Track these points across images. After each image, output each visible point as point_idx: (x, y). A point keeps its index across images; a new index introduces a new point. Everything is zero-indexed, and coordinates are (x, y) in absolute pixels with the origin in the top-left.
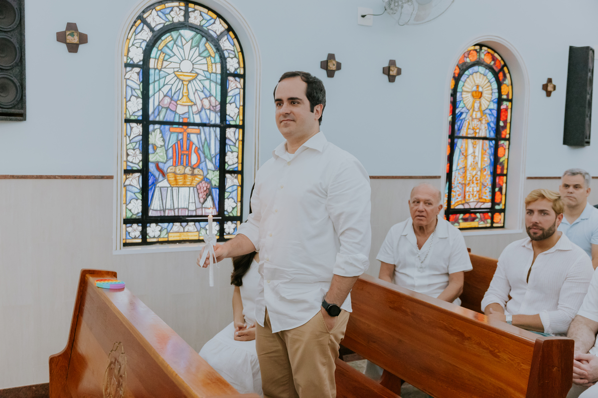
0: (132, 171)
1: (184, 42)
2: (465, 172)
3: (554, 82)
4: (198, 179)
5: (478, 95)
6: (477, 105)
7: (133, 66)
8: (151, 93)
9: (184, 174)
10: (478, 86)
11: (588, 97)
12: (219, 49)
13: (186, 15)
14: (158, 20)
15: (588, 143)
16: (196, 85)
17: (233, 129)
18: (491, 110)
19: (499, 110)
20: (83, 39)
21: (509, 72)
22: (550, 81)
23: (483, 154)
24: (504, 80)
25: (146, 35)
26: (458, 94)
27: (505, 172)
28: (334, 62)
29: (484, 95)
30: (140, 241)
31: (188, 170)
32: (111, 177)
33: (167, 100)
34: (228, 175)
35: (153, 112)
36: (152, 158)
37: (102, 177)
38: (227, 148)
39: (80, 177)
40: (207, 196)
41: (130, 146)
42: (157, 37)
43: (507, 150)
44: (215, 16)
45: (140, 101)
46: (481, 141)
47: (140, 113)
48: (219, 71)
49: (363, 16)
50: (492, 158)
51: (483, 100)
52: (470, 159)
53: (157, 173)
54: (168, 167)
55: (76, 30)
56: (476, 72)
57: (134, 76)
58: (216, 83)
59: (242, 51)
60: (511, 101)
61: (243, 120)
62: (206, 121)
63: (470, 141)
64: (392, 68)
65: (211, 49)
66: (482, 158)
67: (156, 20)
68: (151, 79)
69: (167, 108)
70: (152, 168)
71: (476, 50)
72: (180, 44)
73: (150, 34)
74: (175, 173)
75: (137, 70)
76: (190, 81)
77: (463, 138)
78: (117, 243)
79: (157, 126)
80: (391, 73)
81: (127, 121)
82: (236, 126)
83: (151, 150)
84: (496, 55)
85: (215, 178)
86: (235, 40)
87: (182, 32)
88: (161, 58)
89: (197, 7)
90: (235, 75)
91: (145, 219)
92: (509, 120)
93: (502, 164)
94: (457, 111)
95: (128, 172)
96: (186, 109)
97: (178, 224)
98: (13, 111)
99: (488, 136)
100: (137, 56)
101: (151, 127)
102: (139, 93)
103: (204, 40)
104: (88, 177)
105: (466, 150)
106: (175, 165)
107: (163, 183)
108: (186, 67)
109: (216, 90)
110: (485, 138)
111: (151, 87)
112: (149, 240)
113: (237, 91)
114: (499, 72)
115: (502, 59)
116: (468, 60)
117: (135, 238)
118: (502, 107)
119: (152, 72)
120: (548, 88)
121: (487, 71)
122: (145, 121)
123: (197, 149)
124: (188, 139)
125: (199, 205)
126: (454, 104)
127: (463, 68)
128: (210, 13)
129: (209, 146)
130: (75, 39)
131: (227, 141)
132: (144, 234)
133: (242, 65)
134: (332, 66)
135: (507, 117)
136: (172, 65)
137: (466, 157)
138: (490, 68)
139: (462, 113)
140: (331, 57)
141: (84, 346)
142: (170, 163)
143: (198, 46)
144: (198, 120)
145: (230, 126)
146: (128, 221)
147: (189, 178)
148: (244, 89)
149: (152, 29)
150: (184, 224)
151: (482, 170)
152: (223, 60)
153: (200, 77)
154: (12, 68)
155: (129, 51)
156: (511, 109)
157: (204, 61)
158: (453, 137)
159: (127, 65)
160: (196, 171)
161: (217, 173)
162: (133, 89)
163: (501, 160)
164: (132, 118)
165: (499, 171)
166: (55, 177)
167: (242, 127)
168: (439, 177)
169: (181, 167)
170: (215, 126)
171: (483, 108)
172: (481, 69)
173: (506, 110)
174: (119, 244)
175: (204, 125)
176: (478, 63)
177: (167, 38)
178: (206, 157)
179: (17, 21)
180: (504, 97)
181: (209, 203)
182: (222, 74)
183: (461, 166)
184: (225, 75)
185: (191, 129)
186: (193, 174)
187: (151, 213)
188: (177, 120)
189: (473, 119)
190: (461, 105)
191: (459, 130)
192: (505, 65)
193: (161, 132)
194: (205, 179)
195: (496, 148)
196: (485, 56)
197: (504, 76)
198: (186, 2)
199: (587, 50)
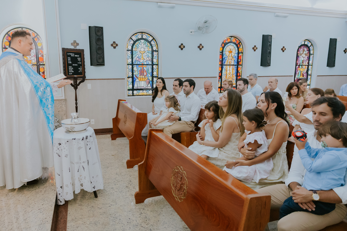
0: (130, 77)
1: (142, 43)
2: (226, 75)
3: (257, 47)
4: (146, 79)
5: (231, 52)
6: (230, 55)
7: (129, 50)
8: (134, 57)
9: (143, 78)
10: (230, 49)
11: (269, 51)
12: (151, 45)
13: (142, 36)
14: (135, 38)
15: (270, 65)
16: (145, 54)
17: (155, 66)
18: (235, 56)
19: (238, 56)
20: (117, 45)
21: (242, 44)
22: (255, 46)
23: (233, 69)
24: (240, 47)
25: (132, 42)
26: (224, 52)
27: (241, 75)
28: (183, 46)
29: (233, 52)
30: (132, 95)
31: (143, 77)
32: (124, 79)
33: (138, 59)
34: (154, 78)
35: (134, 62)
36: (134, 74)
37: (122, 79)
38: (154, 71)
39: (117, 79)
40: (149, 83)
41: (129, 71)
42: (135, 42)
43: (241, 68)
44: (149, 36)
45: (131, 59)
46: (232, 66)
47: (131, 62)
48: (151, 50)
49: (191, 32)
50: (236, 71)
51: (232, 53)
52: (228, 72)
53: (136, 78)
54: (139, 76)
55: (115, 43)
56: (230, 45)
57: (129, 53)
58: (150, 53)
59: (157, 44)
60: (243, 53)
61: (158, 63)
62: (148, 64)
63: (228, 66)
64: (200, 46)
65: (149, 45)
66: (233, 71)
67: (134, 38)
68: (134, 54)
69: (138, 61)
70: (134, 76)
71: (230, 38)
72: (141, 44)
73: (133, 42)
74: (140, 77)
75: (130, 51)
76: (143, 53)
77: (226, 65)
78: (126, 95)
79: (135, 66)
80: (200, 48)
81: (128, 65)
82: (156, 65)
83: (134, 72)
84: (237, 39)
85: (150, 78)
86: (155, 42)
87: (141, 41)
88: (136, 47)
89: (145, 34)
90: (155, 51)
91: (133, 90)
92: (242, 59)
94: (223, 57)
95: (128, 77)
96: (143, 61)
97: (141, 91)
98: (102, 64)
99: (234, 64)
100: (130, 48)
101: (134, 66)
102: (131, 57)
103: (147, 42)
104: (119, 79)
105: (227, 69)
106: (140, 75)
107: (137, 80)
108: (142, 50)
109: (150, 55)
111: (134, 55)
112: (134, 95)
113: (156, 55)
114: (238, 44)
115: (239, 40)
116: (227, 42)
117: (131, 94)
118: (239, 55)
119: (134, 52)
120: (255, 49)
121: (234, 44)
122: (132, 64)
123: (146, 71)
124: (143, 69)
125: (147, 86)
126: (222, 55)
127: (224, 44)
128: (148, 35)
129: (149, 70)
130: (115, 45)
131: (154, 69)
132: (133, 93)
133: (157, 48)
134: (182, 47)
135: (241, 58)
136: (139, 49)
137: (227, 71)
138: (235, 43)
139: (225, 58)
140: (182, 44)
141: (119, 117)
142: (139, 75)
143: (145, 44)
144: (146, 64)
145: (154, 65)
146: (129, 90)
147: (144, 79)
148: (158, 54)
149: (133, 41)
150: (143, 91)
152: (152, 47)
153: (146, 52)
154: (101, 53)
155: (128, 47)
156: (243, 55)
157: (147, 48)
158: (222, 65)
159: (127, 50)
160: (146, 77)
161: (151, 77)
162: (129, 56)
163: (239, 72)
164: (129, 64)
165: (238, 75)
166: (111, 79)
167: (158, 65)
168: (216, 77)
169: (142, 76)
170: (150, 65)
171: (233, 56)
172: (232, 44)
173: (241, 56)
174: (127, 95)
175: (147, 65)
176: (231, 42)
177: (137, 43)
178: (148, 73)
179: (102, 42)
180: (240, 52)
181: (149, 85)
182: (152, 51)
183: (225, 74)
184: (153, 51)
185: (144, 66)
186: (145, 78)
187: (135, 88)
188: (140, 64)
189: (229, 59)
190: (225, 55)
191: (224, 63)
192: (240, 42)
193: (136, 67)
194: (148, 79)
195: (237, 68)
196: (233, 40)
197: (240, 45)
198: (142, 33)
199: (268, 36)
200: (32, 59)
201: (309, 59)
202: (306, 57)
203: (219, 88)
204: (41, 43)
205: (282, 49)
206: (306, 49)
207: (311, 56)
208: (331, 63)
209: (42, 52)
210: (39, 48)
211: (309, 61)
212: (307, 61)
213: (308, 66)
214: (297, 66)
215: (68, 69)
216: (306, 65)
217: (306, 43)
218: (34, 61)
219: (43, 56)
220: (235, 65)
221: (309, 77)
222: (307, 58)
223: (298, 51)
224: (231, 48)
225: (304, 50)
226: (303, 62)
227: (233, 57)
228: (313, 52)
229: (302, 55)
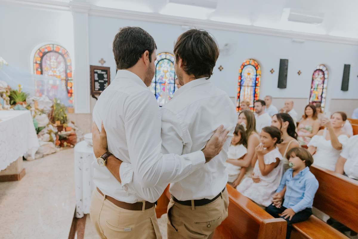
2: (244, 96)
3: (274, 70)
5: (249, 74)
8: (157, 76)
10: (249, 71)
11: (285, 74)
13: (166, 56)
15: (286, 87)
18: (253, 78)
19: (256, 78)
21: (260, 67)
22: (272, 69)
23: (251, 90)
26: (242, 74)
27: (258, 96)
29: (251, 74)
33: (161, 78)
35: (158, 80)
36: (157, 91)
43: (259, 90)
45: (155, 78)
47: (155, 81)
50: (254, 92)
52: (246, 93)
53: (158, 95)
54: (161, 94)
56: (248, 67)
58: (173, 73)
60: (261, 75)
62: (170, 82)
63: (246, 87)
65: (172, 64)
66: (251, 92)
67: (159, 58)
70: (157, 93)
71: (249, 61)
72: (164, 63)
73: (157, 61)
77: (244, 86)
80: (220, 69)
83: (156, 89)
84: (255, 62)
87: (165, 60)
89: (169, 54)
92: (260, 81)
93: (257, 94)
94: (242, 79)
103: (170, 62)
105: (245, 90)
107: (160, 98)
108: (166, 69)
110: (251, 86)
111: (157, 74)
114: (256, 67)
115: (257, 63)
116: (246, 64)
119: (157, 70)
120: (272, 71)
122: (156, 83)
126: (241, 77)
127: (244, 66)
128: (172, 55)
136: (162, 68)
138: (253, 66)
143: (168, 63)
151: (250, 95)
153: (169, 72)
156: (261, 77)
157: (170, 67)
158: (241, 86)
165: (256, 96)
168: (234, 97)
171: (251, 77)
172: (250, 66)
173: (259, 78)
176: (250, 64)
177: (160, 62)
180: (258, 74)
183: (243, 94)
188: (163, 82)
189: (247, 81)
190: (244, 77)
191: (243, 83)
192: (258, 65)
193: (159, 85)
195: (255, 89)
196: (252, 62)
197: (258, 68)
198: (166, 53)
199: (285, 60)
200: (62, 74)
202: (321, 81)
203: (237, 107)
204: (71, 60)
205: (298, 73)
206: (321, 73)
207: (326, 81)
208: (345, 87)
209: (71, 68)
210: (68, 64)
211: (324, 84)
212: (322, 85)
213: (323, 89)
214: (312, 89)
215: (94, 85)
216: (320, 89)
217: (321, 68)
218: (63, 76)
219: (71, 71)
220: (253, 86)
221: (323, 100)
223: (313, 75)
224: (250, 69)
225: (319, 75)
226: (318, 86)
227: (251, 79)
228: (328, 76)
229: (317, 79)
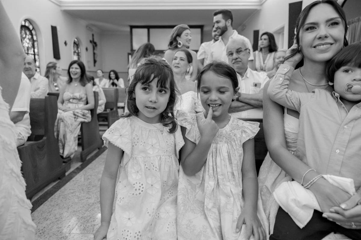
201: (33, 46)
202: (31, 43)
206: (28, 33)
207: (36, 44)
211: (34, 48)
212: (33, 49)
213: (34, 55)
216: (32, 54)
217: (27, 24)
222: (31, 45)
225: (26, 34)
226: (28, 50)
228: (37, 38)
229: (26, 39)
